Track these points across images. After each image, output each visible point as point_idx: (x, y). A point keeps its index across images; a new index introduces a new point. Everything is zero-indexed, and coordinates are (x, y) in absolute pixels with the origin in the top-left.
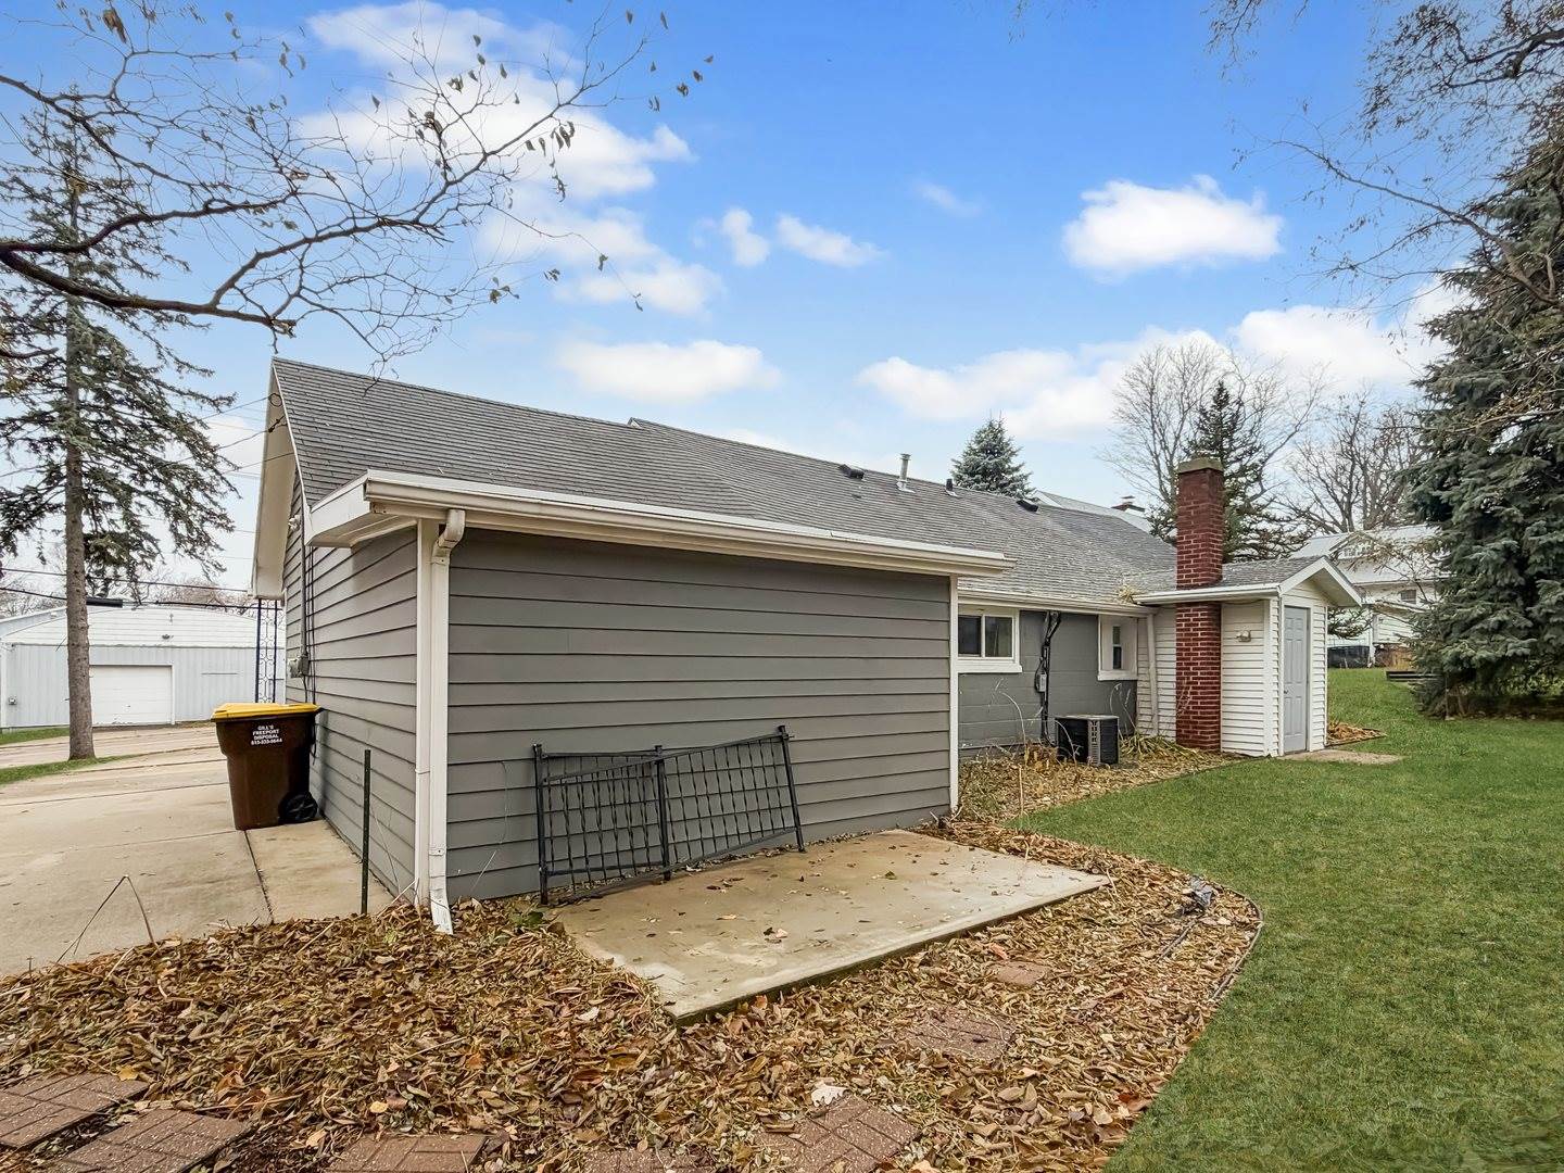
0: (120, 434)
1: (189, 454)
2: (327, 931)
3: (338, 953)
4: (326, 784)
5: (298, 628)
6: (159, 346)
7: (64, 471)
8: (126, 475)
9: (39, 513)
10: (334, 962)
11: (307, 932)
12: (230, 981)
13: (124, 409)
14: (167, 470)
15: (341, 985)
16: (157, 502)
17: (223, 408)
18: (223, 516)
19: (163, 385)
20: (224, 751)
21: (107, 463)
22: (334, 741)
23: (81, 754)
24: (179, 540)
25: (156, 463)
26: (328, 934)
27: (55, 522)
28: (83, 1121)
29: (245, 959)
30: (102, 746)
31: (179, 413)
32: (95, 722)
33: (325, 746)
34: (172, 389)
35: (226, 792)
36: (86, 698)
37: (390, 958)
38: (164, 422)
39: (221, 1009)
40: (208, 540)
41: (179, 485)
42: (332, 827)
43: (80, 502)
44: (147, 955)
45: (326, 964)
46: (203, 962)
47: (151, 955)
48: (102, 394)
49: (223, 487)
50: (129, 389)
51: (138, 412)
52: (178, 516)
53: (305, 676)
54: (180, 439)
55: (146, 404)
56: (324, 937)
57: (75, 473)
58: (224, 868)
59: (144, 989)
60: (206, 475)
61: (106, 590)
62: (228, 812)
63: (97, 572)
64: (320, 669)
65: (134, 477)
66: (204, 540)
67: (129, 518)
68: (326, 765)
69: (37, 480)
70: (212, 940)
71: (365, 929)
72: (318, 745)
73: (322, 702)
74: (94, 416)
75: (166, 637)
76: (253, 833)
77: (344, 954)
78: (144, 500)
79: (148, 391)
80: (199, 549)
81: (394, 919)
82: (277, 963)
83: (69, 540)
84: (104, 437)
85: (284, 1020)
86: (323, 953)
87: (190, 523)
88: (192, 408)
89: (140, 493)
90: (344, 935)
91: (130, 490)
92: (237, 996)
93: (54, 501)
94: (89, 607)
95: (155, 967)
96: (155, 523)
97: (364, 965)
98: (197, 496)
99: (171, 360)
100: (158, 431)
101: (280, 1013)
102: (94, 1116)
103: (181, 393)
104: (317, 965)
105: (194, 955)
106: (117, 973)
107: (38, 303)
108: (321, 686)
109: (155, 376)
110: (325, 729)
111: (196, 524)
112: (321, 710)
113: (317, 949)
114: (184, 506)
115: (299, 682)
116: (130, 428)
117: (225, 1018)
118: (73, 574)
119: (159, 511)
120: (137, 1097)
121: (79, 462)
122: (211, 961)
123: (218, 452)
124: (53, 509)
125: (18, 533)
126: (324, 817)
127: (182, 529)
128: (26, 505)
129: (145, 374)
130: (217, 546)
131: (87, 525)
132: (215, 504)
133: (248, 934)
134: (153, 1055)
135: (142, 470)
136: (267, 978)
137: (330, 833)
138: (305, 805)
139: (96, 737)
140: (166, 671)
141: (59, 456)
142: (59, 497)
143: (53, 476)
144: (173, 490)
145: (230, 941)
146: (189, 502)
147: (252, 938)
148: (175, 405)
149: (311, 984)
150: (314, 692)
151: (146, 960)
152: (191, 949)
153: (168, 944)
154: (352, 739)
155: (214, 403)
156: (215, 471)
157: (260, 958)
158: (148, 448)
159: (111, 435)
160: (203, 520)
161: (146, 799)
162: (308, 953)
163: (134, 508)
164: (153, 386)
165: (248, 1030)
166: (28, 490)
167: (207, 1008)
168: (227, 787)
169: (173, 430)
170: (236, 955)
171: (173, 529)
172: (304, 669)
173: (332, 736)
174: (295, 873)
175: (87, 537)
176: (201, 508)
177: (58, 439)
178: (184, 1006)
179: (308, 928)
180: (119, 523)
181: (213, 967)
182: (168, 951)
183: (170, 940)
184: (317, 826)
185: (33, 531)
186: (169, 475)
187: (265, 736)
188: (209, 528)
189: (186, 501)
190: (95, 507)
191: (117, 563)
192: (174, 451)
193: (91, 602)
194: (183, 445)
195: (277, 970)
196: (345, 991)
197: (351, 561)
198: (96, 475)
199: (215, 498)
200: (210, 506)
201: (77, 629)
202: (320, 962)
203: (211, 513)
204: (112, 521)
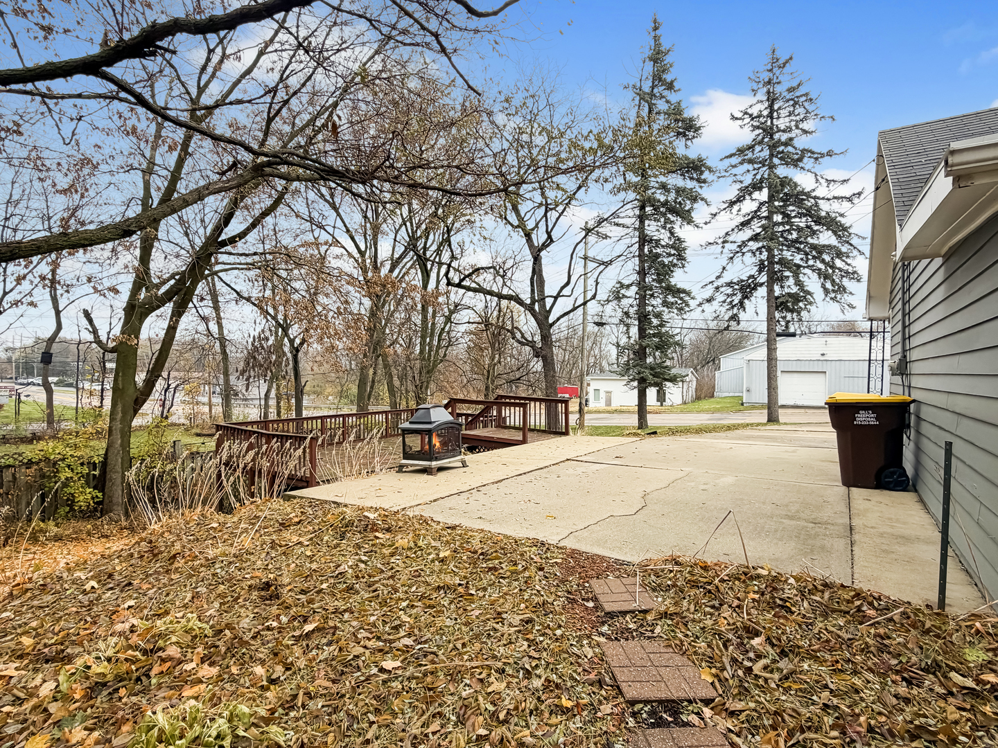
0: (794, 235)
1: (834, 238)
2: (896, 614)
3: (905, 646)
4: (918, 464)
5: (899, 338)
6: (816, 175)
7: (766, 263)
8: (798, 259)
9: (755, 289)
10: (900, 655)
11: (874, 608)
12: (797, 627)
13: (797, 220)
14: (819, 250)
15: (902, 690)
16: (813, 271)
17: (856, 200)
18: (855, 272)
19: (818, 198)
20: (834, 426)
21: (787, 254)
22: (925, 428)
23: (772, 419)
24: (826, 291)
25: (814, 247)
26: (896, 618)
27: (762, 291)
28: (668, 701)
29: (814, 611)
30: (783, 415)
31: (827, 213)
32: (780, 403)
33: (918, 432)
34: (823, 198)
35: (835, 454)
36: (775, 388)
37: (970, 683)
38: (818, 221)
39: (783, 654)
40: (844, 289)
41: (827, 258)
42: (921, 501)
43: (775, 278)
44: (746, 574)
45: (889, 653)
46: (781, 599)
47: (746, 575)
48: (786, 215)
49: (855, 252)
50: (798, 207)
51: (804, 219)
52: (826, 277)
53: (902, 375)
54: (828, 229)
55: (808, 213)
56: (891, 620)
57: (771, 263)
58: (826, 514)
59: (736, 602)
60: (844, 249)
61: (787, 327)
62: (836, 469)
63: (782, 317)
64: (915, 368)
65: (802, 259)
66: (842, 289)
67: (799, 283)
68: (918, 450)
69: (754, 271)
70: (792, 581)
71: (940, 628)
72: (912, 430)
73: (916, 395)
74: (781, 228)
75: (823, 355)
76: (854, 490)
77: (912, 651)
78: (806, 271)
79: (809, 204)
80: (839, 296)
81: (978, 632)
82: (840, 628)
83: (768, 301)
84: (786, 239)
85: (835, 701)
86: (889, 638)
87: (833, 280)
88: (836, 207)
89: (804, 267)
90: (914, 626)
91: (798, 266)
92: (799, 647)
93: (762, 281)
94: (778, 339)
95: (747, 586)
96: (812, 282)
97: (934, 674)
98: (838, 263)
99: (823, 181)
100: (816, 228)
101: (832, 691)
102: (673, 701)
103: (828, 199)
104: (881, 651)
105: (775, 589)
106: (722, 581)
107: (755, 175)
108: (916, 382)
109: (813, 194)
110: (918, 418)
111: (837, 281)
112: (914, 401)
113: (881, 631)
114: (830, 271)
115: (898, 379)
116: (799, 230)
117: (784, 664)
118: (770, 319)
119: (815, 276)
120: (707, 702)
121: (774, 256)
122: (786, 601)
123: (851, 231)
124: (762, 285)
125: (746, 301)
126: (916, 491)
127: (829, 285)
128: (750, 285)
129: (808, 195)
130: (851, 293)
131: (777, 291)
132: (849, 265)
133: (820, 588)
134: (725, 669)
135: (807, 254)
136: (828, 641)
137: (918, 506)
138: (898, 477)
139: (781, 411)
140: (823, 375)
141: (765, 255)
142: (763, 278)
143: (761, 267)
144: (823, 261)
145: (805, 588)
146: (833, 267)
147: (823, 592)
148: (825, 207)
149: (870, 670)
150: (910, 387)
151: (743, 577)
152: (775, 582)
153: (760, 571)
154: (940, 428)
155: (850, 199)
156: (851, 245)
157: (825, 616)
158: (809, 239)
159: (790, 237)
160: (842, 276)
161: (794, 452)
162: (872, 631)
163: (801, 277)
164: (812, 201)
165: (800, 690)
166: (750, 277)
167: (773, 645)
168: (836, 451)
169: (823, 225)
170: (806, 604)
171: (823, 286)
172: (902, 368)
173: (923, 423)
174: (882, 535)
175: (777, 298)
176: (840, 270)
177: (764, 247)
178: (757, 634)
179: (876, 604)
180: (793, 287)
181: (785, 608)
182: (758, 577)
183: (762, 568)
184: (907, 498)
185: (753, 298)
186: (820, 253)
187: (863, 418)
188: (846, 282)
189: (831, 267)
190: (781, 279)
191: (792, 311)
192: (826, 238)
193: (779, 335)
194: (830, 232)
195: (839, 637)
196: (907, 701)
197: (943, 268)
198: (783, 262)
199: (849, 261)
200: (846, 267)
201: (771, 350)
202: (882, 649)
203: (847, 272)
204: (789, 286)
